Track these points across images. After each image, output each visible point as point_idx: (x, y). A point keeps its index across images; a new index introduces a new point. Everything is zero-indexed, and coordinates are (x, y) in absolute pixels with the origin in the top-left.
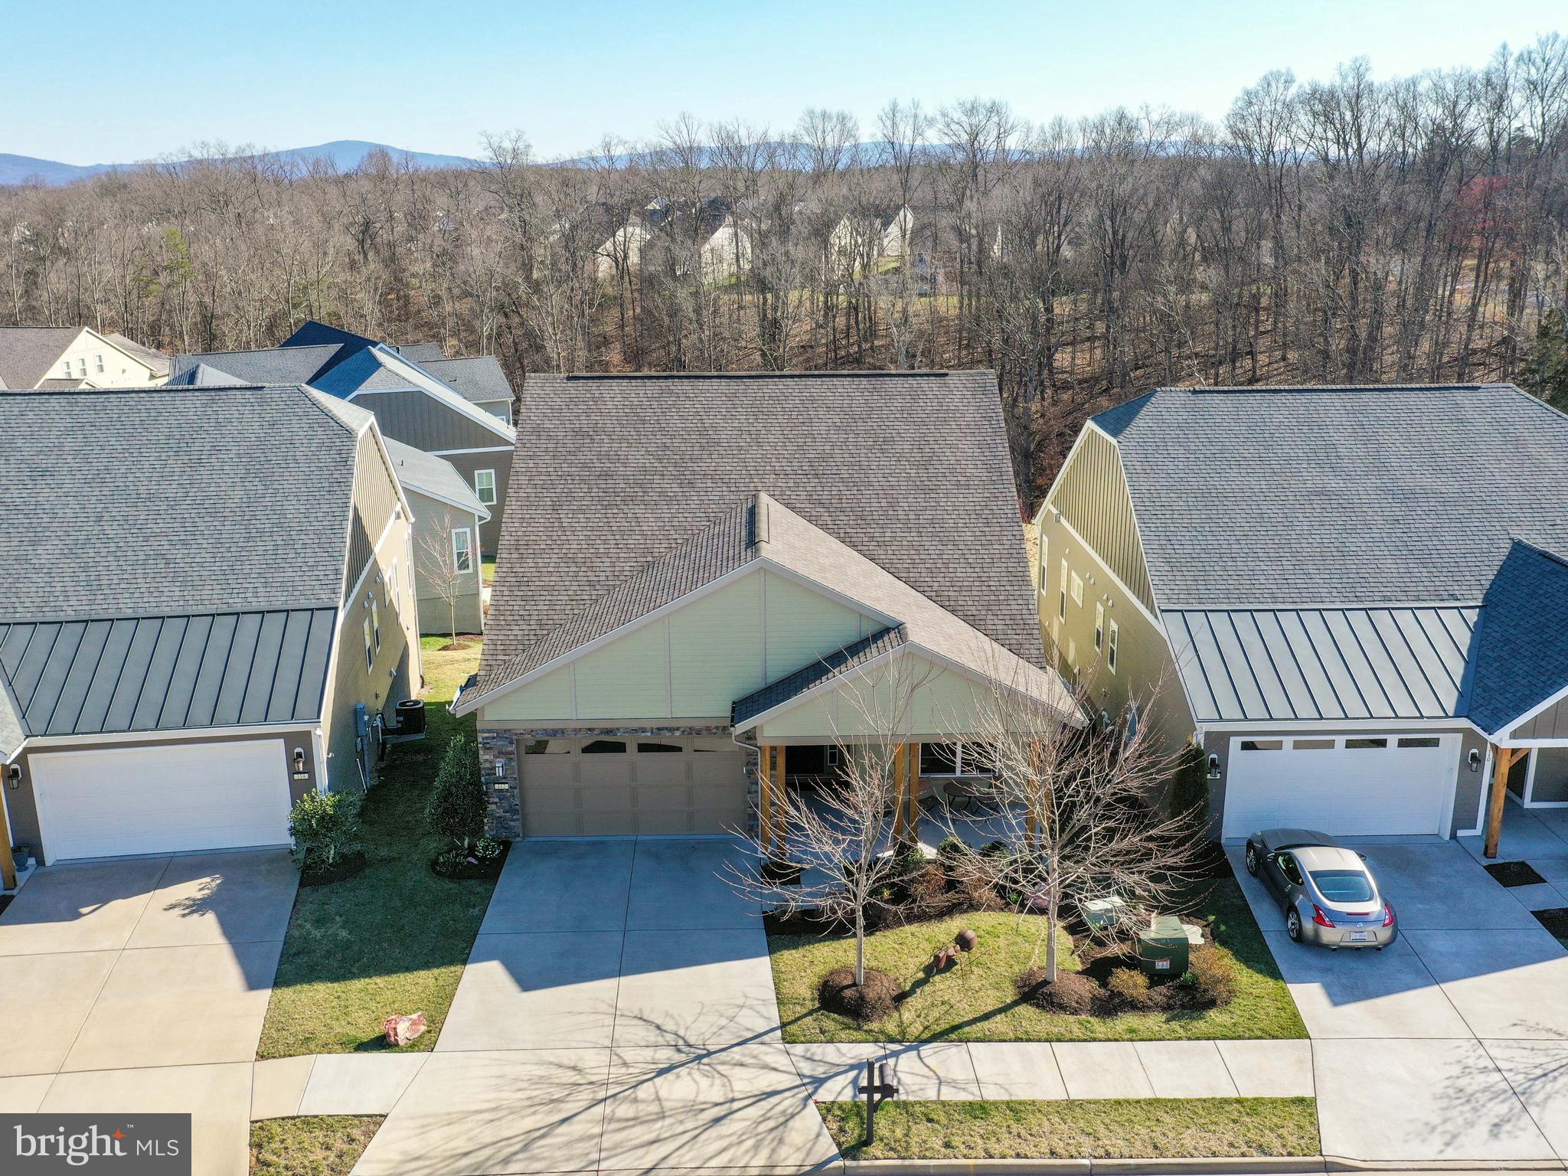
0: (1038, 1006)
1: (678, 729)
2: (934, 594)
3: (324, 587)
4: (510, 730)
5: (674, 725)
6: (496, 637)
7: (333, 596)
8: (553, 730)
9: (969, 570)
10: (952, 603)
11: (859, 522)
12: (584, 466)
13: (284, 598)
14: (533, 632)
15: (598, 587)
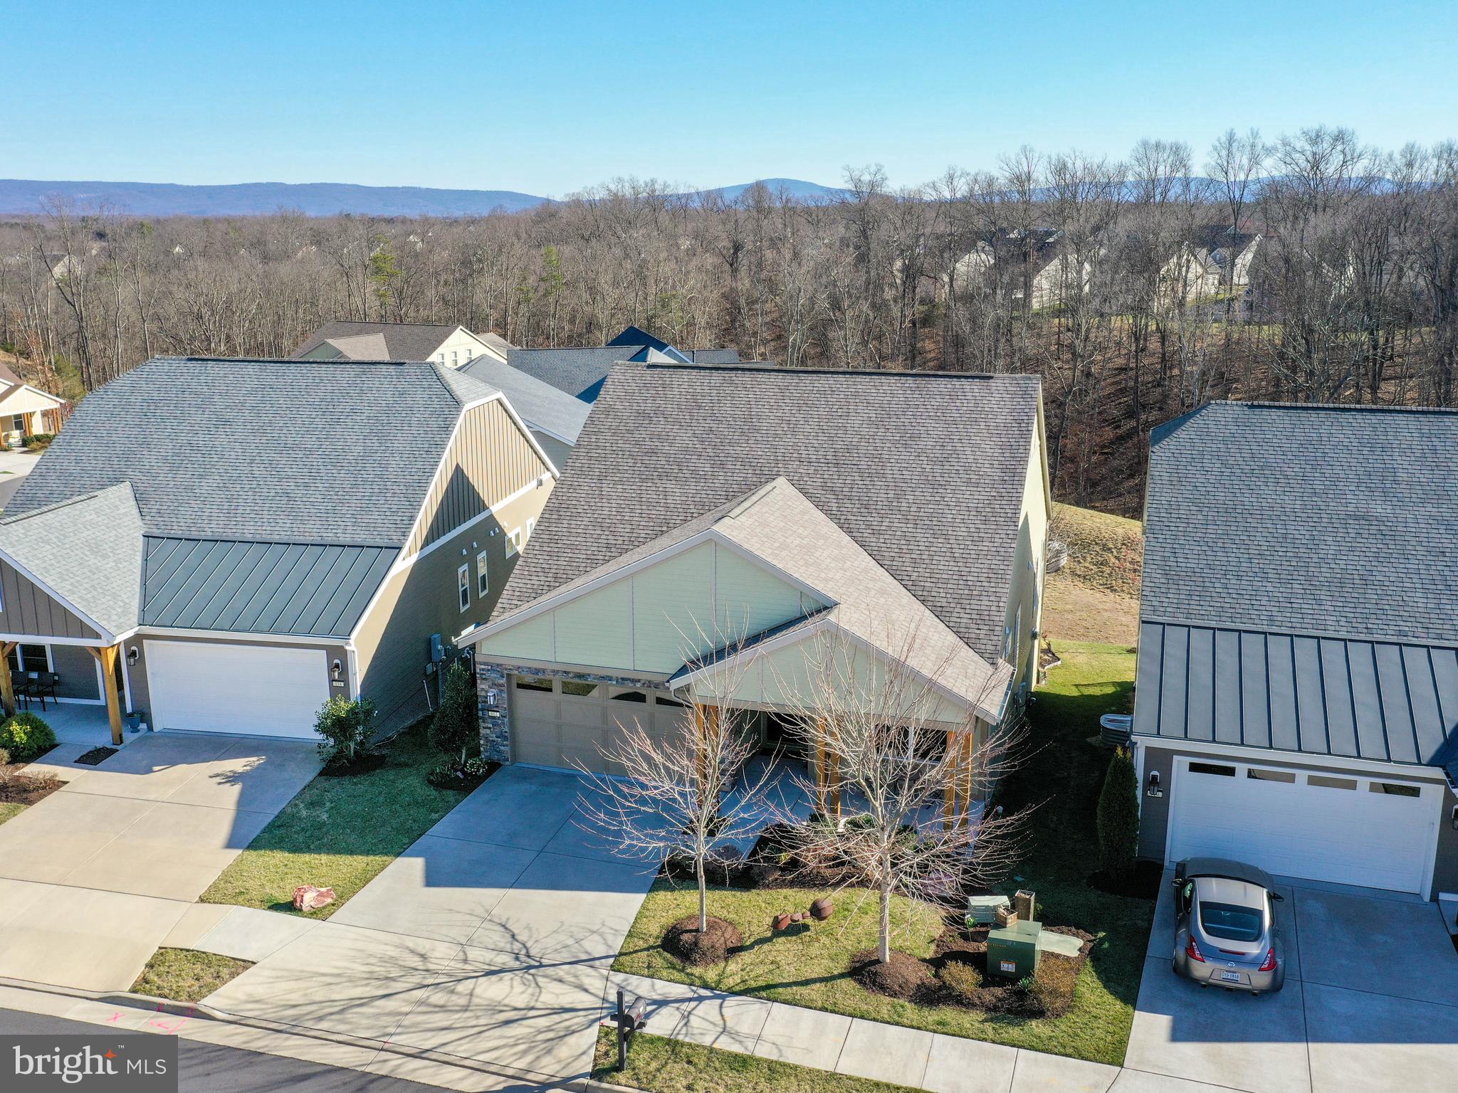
0: (860, 982)
1: (639, 681)
2: (911, 583)
3: (398, 530)
4: (501, 665)
5: (636, 677)
6: (516, 585)
7: (402, 538)
8: (536, 669)
9: (952, 563)
10: (925, 593)
11: (862, 510)
12: (637, 443)
13: (365, 536)
14: (547, 584)
15: (613, 550)
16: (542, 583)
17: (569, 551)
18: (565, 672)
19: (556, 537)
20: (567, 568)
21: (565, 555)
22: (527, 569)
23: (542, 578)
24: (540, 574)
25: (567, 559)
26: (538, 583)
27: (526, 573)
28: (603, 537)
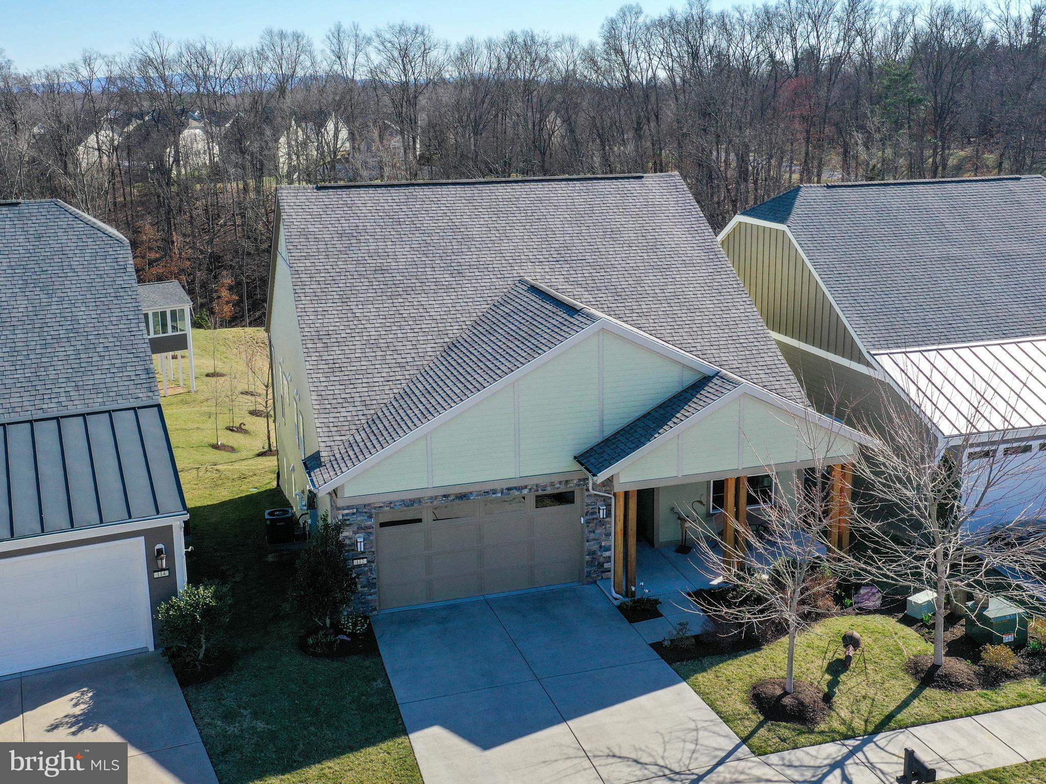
1: (526, 487)
3: (139, 386)
4: (369, 505)
5: (522, 484)
7: (150, 394)
8: (410, 500)
12: (359, 263)
13: (100, 400)
14: (361, 413)
15: (408, 368)
16: (354, 413)
17: (361, 376)
18: (445, 496)
19: (337, 365)
20: (370, 393)
21: (360, 381)
22: (326, 402)
23: (351, 408)
24: (345, 405)
25: (365, 385)
26: (349, 414)
27: (329, 406)
28: (388, 357)
